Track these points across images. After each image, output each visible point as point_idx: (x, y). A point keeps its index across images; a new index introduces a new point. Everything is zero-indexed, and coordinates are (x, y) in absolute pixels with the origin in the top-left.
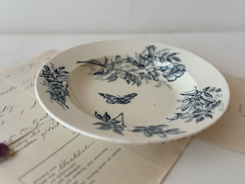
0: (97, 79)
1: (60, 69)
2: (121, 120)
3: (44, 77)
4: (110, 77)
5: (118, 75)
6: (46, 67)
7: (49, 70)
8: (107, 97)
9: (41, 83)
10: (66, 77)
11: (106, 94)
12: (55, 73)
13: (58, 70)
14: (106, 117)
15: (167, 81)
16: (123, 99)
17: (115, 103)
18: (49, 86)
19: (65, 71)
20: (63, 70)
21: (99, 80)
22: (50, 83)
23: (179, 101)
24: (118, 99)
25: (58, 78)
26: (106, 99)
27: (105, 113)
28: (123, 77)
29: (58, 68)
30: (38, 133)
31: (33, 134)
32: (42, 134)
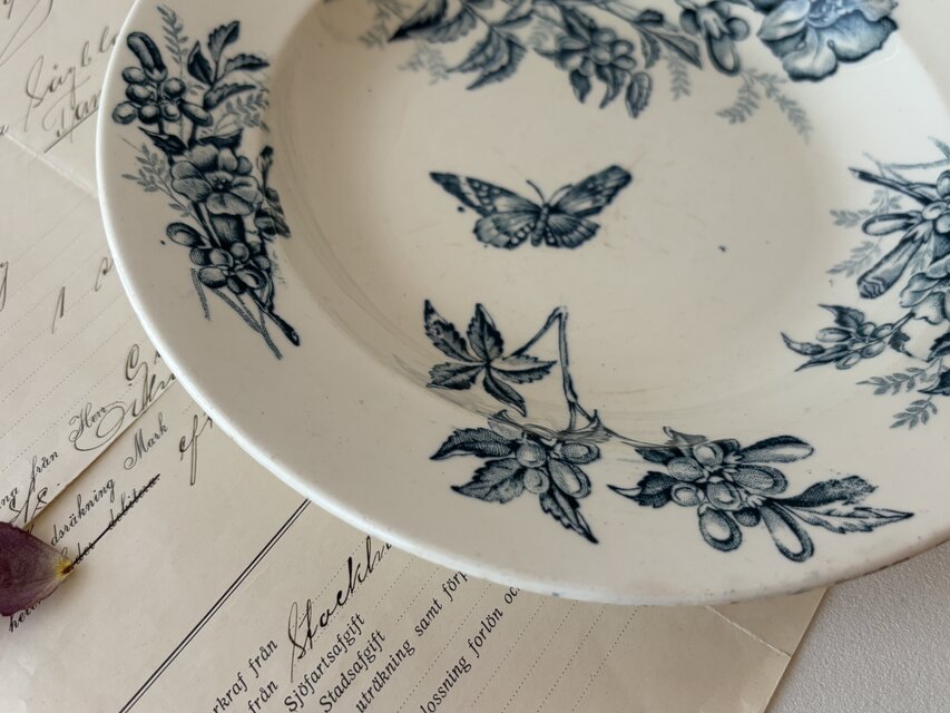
0: (414, 65)
1: (217, 47)
2: (556, 357)
3: (137, 123)
4: (483, 47)
5: (523, 33)
6: (138, 42)
7: (161, 66)
8: (477, 202)
9: (128, 177)
10: (255, 93)
11: (471, 181)
12: (194, 81)
13: (206, 53)
14: (482, 338)
15: (784, 75)
16: (556, 209)
17: (522, 240)
18: (176, 183)
19: (243, 56)
20: (231, 51)
21: (424, 75)
22: (176, 159)
23: (843, 218)
24: (535, 211)
25: (216, 114)
26: (472, 217)
27: (472, 313)
28: (551, 45)
29: (204, 41)
30: (157, 437)
31: (140, 446)
32: (182, 443)
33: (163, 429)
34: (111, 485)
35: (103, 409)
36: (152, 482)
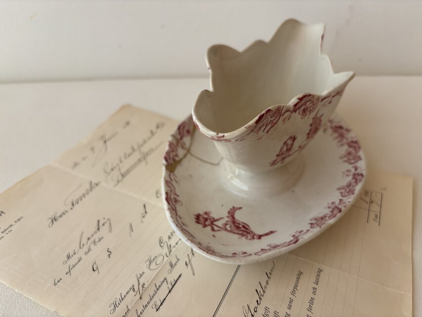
30: (177, 262)
31: (172, 266)
32: (186, 263)
33: (178, 260)
34: (165, 279)
35: (156, 257)
36: (180, 276)
